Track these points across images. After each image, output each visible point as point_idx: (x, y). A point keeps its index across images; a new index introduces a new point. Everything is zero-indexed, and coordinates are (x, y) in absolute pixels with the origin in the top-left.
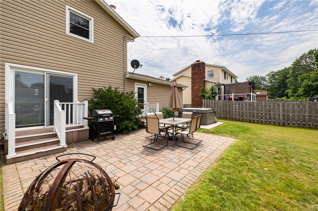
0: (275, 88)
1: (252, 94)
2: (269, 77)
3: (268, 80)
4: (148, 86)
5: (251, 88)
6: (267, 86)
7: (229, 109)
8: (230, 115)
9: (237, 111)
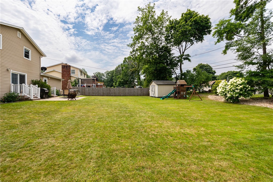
0: (109, 81)
1: (93, 84)
2: (106, 74)
3: (105, 76)
4: (48, 79)
5: (93, 81)
6: (105, 80)
7: (84, 91)
8: (84, 94)
9: (88, 92)
